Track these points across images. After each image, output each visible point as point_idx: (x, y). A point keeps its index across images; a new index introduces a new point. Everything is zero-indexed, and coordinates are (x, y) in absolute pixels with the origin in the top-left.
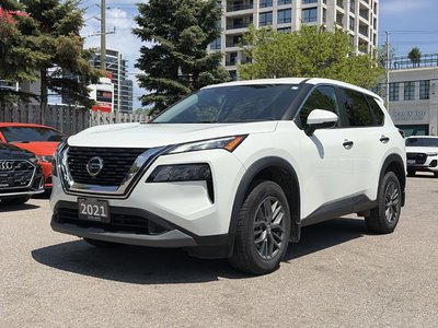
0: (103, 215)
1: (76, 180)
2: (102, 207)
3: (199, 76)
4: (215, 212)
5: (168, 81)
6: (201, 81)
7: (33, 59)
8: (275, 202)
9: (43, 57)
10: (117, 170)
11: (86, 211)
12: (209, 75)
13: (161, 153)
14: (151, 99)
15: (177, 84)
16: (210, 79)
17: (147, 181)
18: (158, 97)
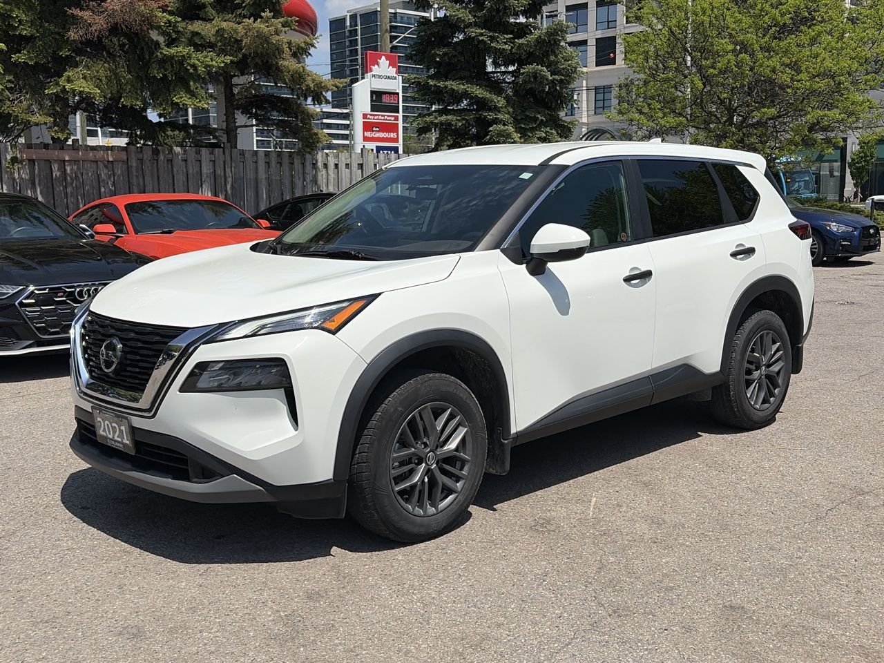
0: (126, 441)
1: (93, 374)
2: (123, 428)
3: (521, 71)
4: (301, 444)
5: (462, 87)
6: (525, 82)
7: (199, 66)
8: (444, 410)
9: (216, 62)
10: (141, 364)
11: (104, 430)
12: (541, 71)
13: (206, 338)
14: (432, 122)
15: (478, 91)
16: (544, 77)
17: (182, 390)
18: (444, 118)
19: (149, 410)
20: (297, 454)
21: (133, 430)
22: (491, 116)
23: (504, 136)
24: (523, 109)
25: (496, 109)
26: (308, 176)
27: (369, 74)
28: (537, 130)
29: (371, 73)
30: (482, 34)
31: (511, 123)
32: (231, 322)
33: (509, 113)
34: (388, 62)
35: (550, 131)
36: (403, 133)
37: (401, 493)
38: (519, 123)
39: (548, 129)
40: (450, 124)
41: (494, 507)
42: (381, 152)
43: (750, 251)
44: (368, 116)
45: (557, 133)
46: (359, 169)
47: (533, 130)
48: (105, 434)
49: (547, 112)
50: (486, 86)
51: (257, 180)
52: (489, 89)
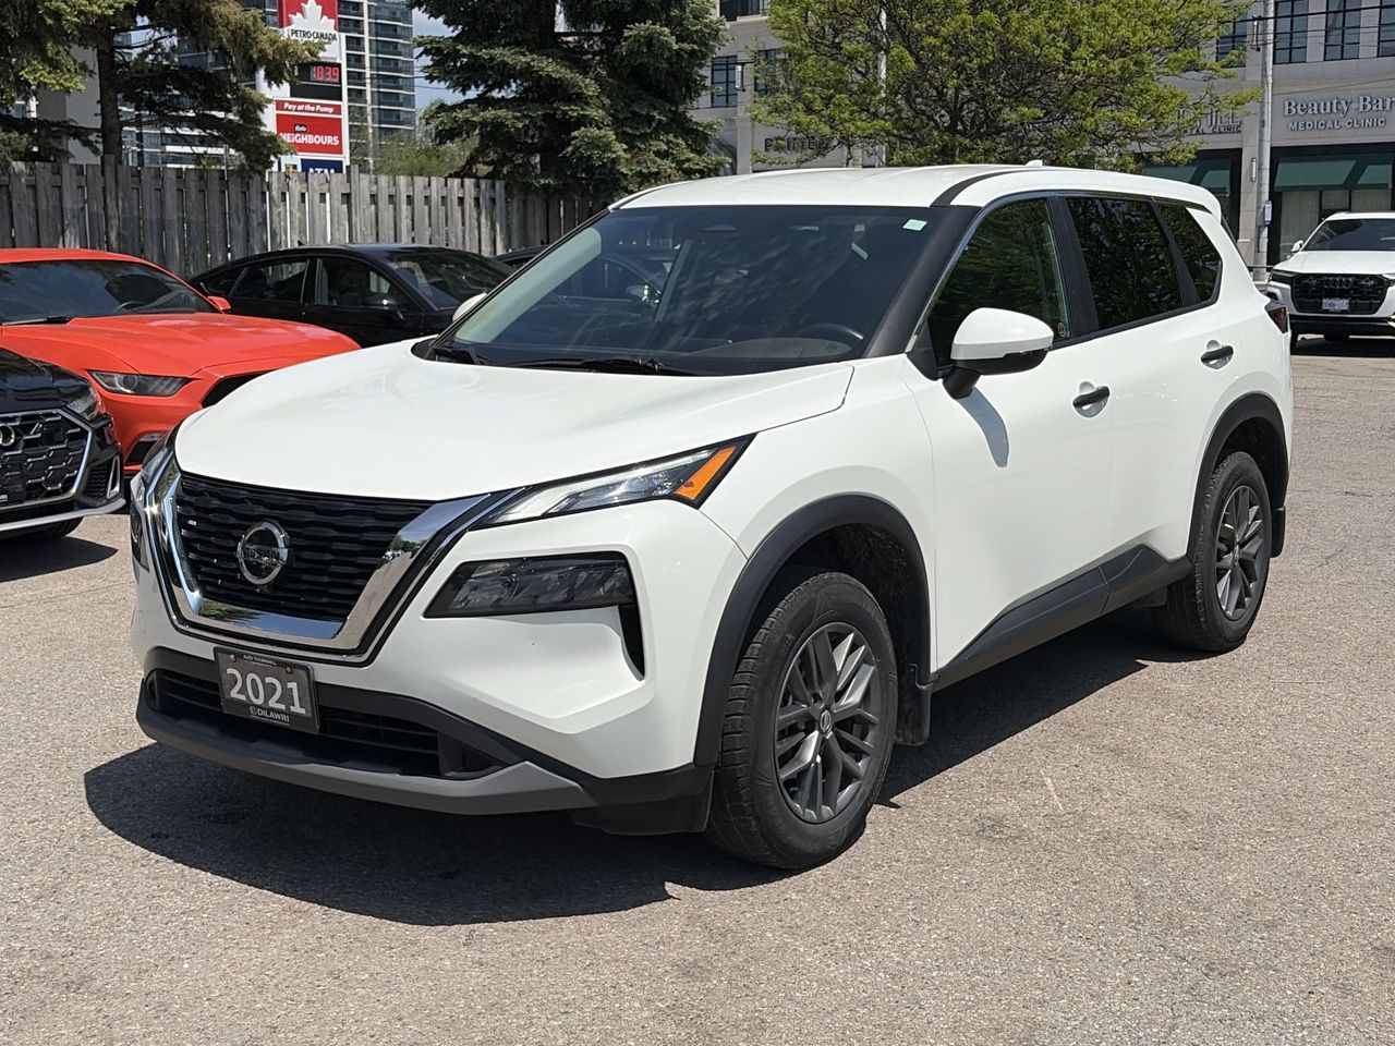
0: (297, 709)
1: (208, 588)
2: (293, 685)
3: (626, 34)
4: (649, 703)
5: (523, 59)
6: (631, 53)
7: (68, 14)
8: (845, 636)
9: (99, 7)
10: (333, 568)
11: (243, 690)
12: (660, 34)
13: (474, 520)
14: (467, 121)
15: (549, 67)
16: (666, 46)
17: (430, 612)
18: (490, 114)
19: (359, 651)
20: (644, 720)
21: (318, 690)
22: (574, 111)
23: (598, 147)
24: (627, 100)
25: (580, 99)
26: (254, 216)
27: (286, 29)
28: (651, 138)
29: (291, 27)
31: (608, 125)
32: (513, 490)
33: (603, 107)
34: (320, 7)
35: (675, 140)
36: (350, 137)
37: (789, 783)
38: (622, 126)
39: (671, 137)
40: (502, 125)
41: (892, 800)
42: (311, 170)
43: (1225, 354)
44: (286, 105)
45: (687, 144)
46: (343, 203)
47: (644, 137)
48: (243, 697)
49: (668, 106)
50: (561, 58)
51: (162, 224)
52: (567, 64)
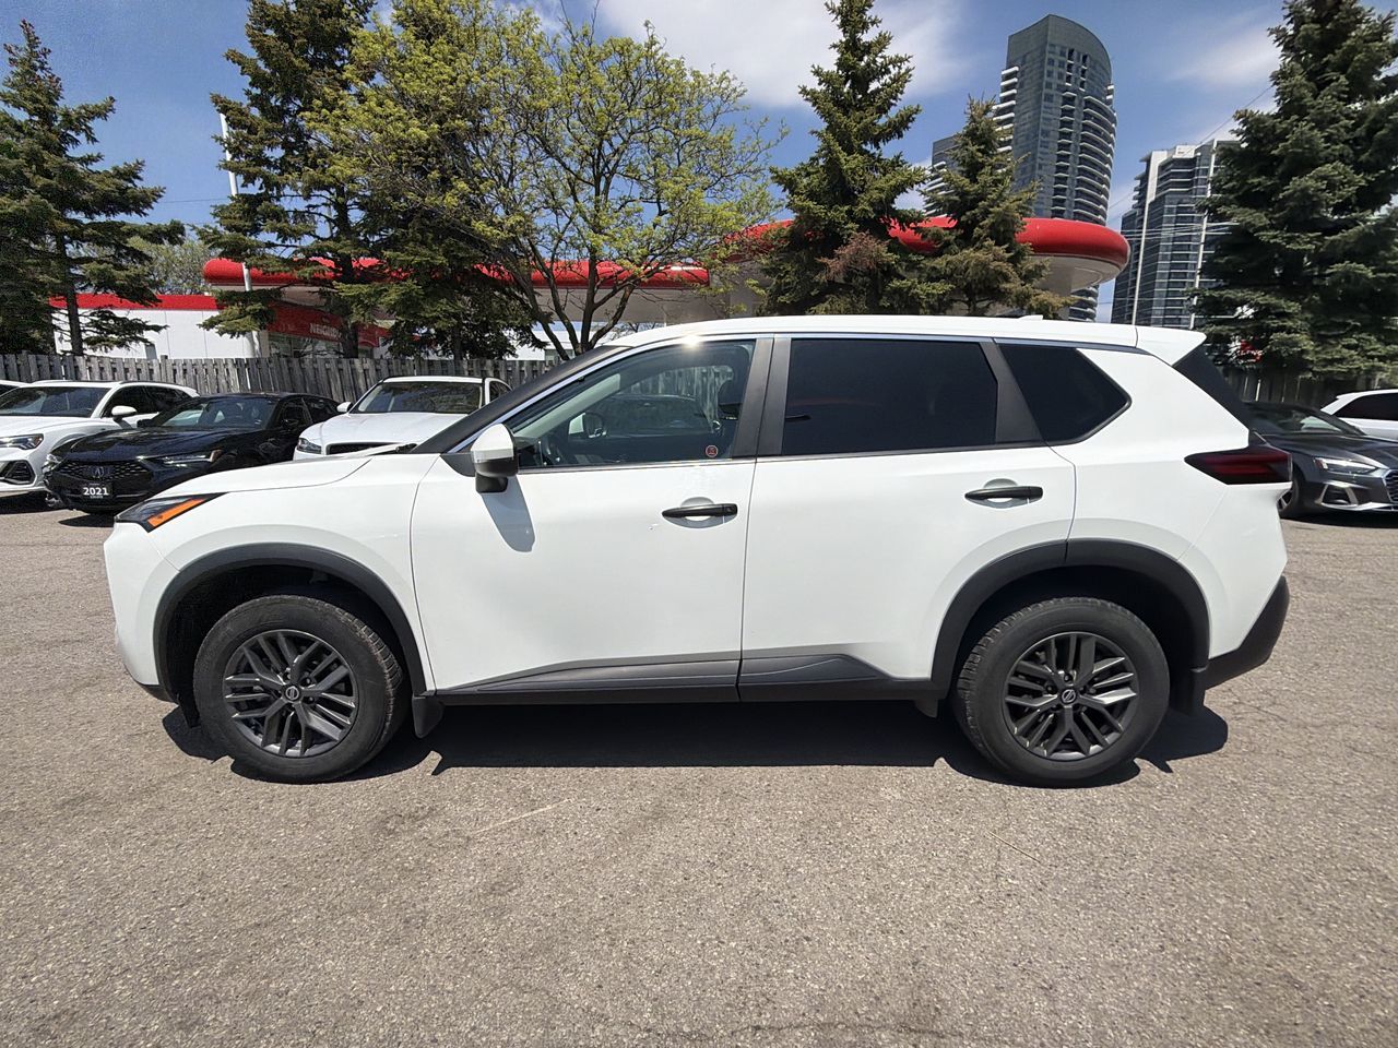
24: (1327, 314)
30: (1275, 237)
33: (1304, 319)
